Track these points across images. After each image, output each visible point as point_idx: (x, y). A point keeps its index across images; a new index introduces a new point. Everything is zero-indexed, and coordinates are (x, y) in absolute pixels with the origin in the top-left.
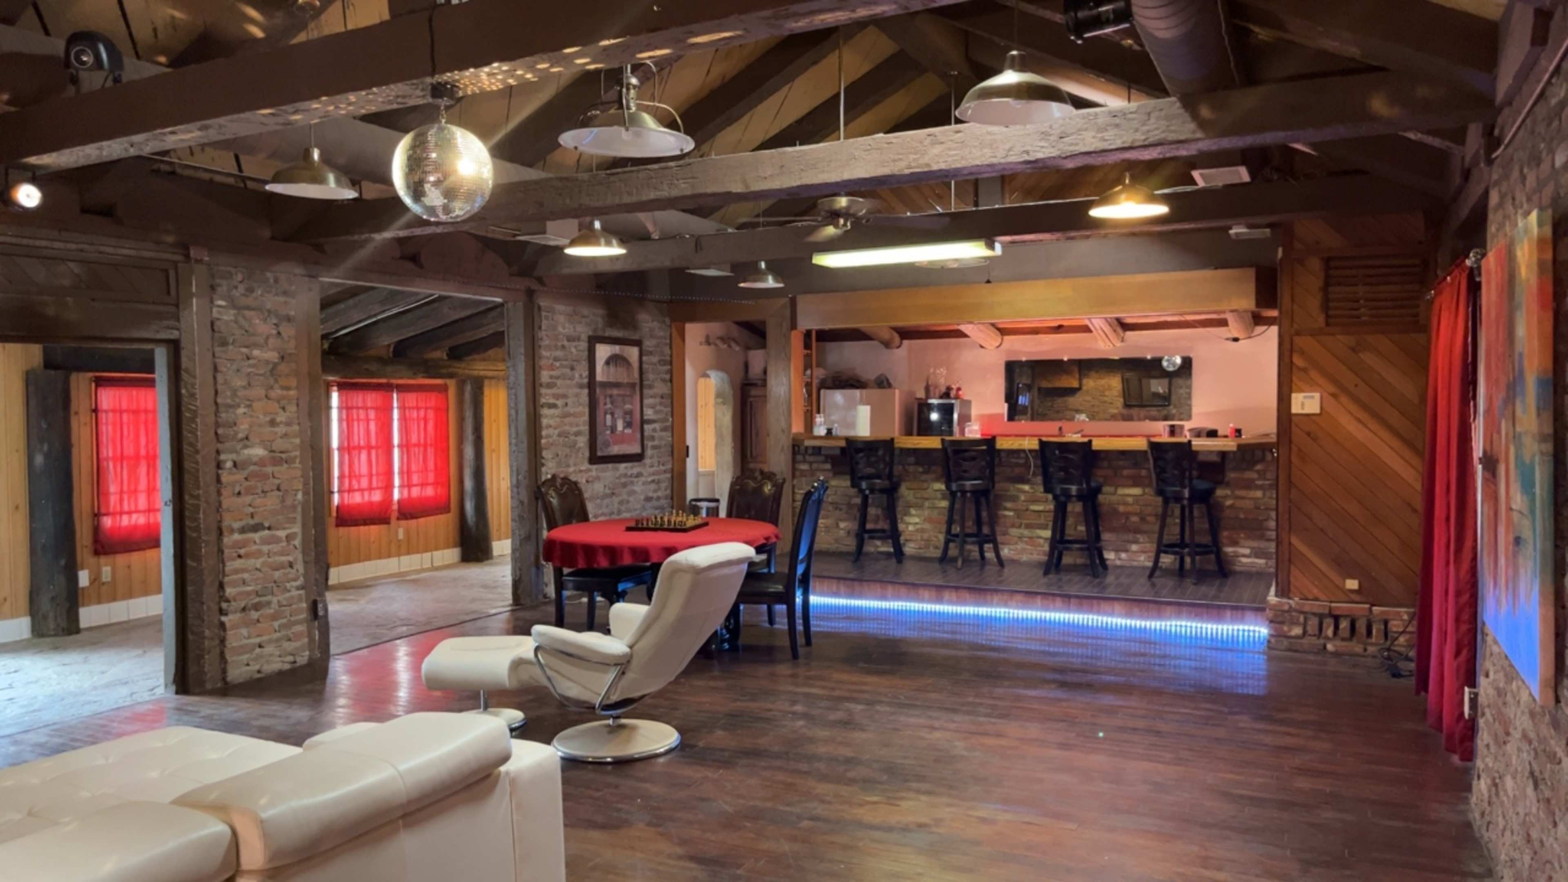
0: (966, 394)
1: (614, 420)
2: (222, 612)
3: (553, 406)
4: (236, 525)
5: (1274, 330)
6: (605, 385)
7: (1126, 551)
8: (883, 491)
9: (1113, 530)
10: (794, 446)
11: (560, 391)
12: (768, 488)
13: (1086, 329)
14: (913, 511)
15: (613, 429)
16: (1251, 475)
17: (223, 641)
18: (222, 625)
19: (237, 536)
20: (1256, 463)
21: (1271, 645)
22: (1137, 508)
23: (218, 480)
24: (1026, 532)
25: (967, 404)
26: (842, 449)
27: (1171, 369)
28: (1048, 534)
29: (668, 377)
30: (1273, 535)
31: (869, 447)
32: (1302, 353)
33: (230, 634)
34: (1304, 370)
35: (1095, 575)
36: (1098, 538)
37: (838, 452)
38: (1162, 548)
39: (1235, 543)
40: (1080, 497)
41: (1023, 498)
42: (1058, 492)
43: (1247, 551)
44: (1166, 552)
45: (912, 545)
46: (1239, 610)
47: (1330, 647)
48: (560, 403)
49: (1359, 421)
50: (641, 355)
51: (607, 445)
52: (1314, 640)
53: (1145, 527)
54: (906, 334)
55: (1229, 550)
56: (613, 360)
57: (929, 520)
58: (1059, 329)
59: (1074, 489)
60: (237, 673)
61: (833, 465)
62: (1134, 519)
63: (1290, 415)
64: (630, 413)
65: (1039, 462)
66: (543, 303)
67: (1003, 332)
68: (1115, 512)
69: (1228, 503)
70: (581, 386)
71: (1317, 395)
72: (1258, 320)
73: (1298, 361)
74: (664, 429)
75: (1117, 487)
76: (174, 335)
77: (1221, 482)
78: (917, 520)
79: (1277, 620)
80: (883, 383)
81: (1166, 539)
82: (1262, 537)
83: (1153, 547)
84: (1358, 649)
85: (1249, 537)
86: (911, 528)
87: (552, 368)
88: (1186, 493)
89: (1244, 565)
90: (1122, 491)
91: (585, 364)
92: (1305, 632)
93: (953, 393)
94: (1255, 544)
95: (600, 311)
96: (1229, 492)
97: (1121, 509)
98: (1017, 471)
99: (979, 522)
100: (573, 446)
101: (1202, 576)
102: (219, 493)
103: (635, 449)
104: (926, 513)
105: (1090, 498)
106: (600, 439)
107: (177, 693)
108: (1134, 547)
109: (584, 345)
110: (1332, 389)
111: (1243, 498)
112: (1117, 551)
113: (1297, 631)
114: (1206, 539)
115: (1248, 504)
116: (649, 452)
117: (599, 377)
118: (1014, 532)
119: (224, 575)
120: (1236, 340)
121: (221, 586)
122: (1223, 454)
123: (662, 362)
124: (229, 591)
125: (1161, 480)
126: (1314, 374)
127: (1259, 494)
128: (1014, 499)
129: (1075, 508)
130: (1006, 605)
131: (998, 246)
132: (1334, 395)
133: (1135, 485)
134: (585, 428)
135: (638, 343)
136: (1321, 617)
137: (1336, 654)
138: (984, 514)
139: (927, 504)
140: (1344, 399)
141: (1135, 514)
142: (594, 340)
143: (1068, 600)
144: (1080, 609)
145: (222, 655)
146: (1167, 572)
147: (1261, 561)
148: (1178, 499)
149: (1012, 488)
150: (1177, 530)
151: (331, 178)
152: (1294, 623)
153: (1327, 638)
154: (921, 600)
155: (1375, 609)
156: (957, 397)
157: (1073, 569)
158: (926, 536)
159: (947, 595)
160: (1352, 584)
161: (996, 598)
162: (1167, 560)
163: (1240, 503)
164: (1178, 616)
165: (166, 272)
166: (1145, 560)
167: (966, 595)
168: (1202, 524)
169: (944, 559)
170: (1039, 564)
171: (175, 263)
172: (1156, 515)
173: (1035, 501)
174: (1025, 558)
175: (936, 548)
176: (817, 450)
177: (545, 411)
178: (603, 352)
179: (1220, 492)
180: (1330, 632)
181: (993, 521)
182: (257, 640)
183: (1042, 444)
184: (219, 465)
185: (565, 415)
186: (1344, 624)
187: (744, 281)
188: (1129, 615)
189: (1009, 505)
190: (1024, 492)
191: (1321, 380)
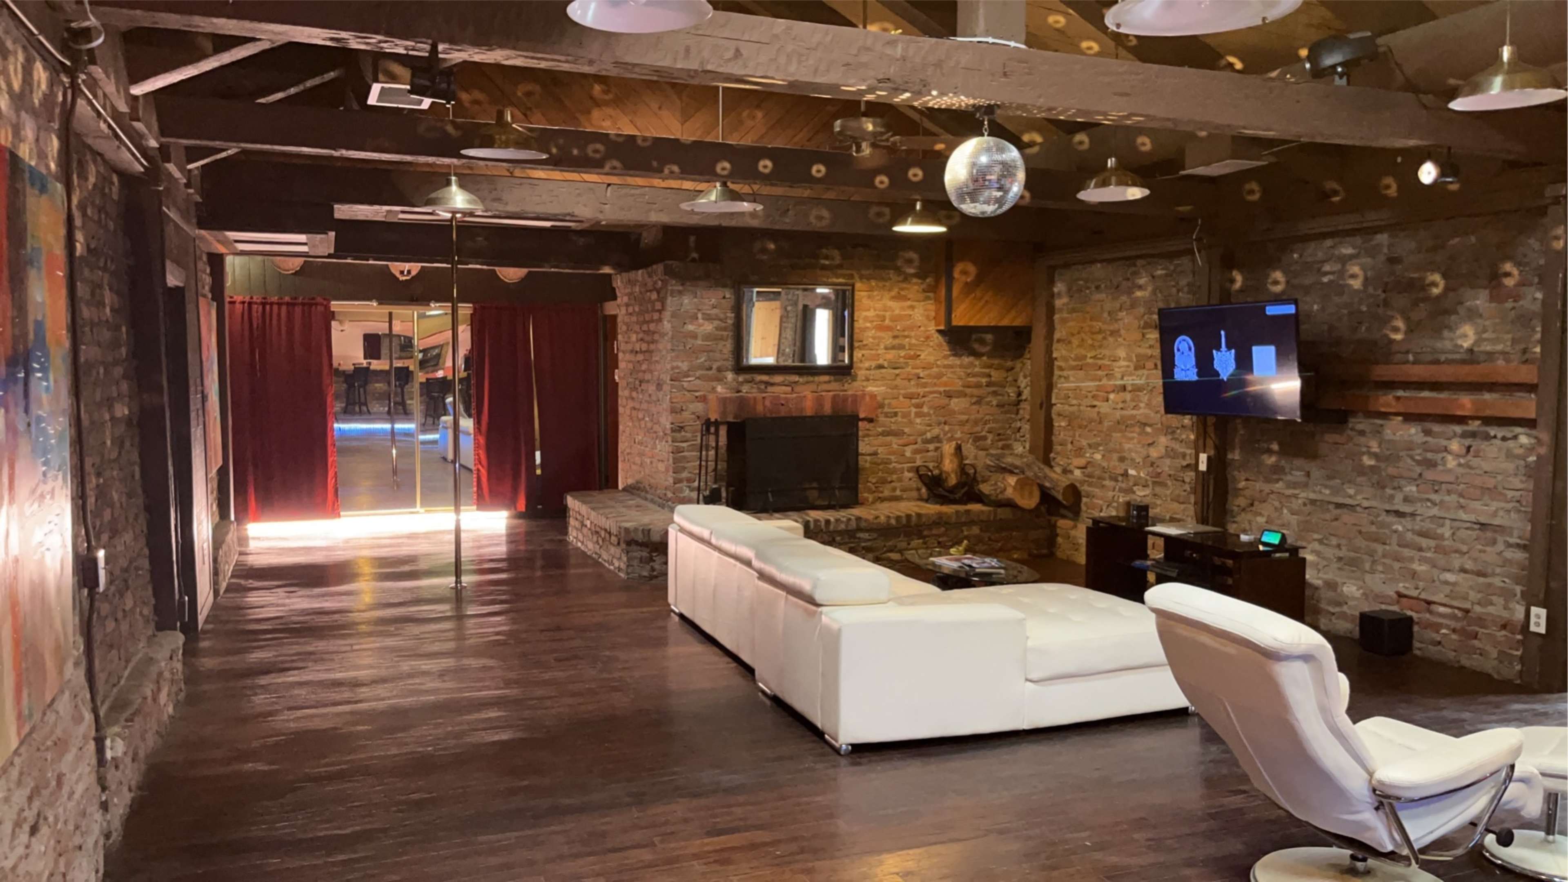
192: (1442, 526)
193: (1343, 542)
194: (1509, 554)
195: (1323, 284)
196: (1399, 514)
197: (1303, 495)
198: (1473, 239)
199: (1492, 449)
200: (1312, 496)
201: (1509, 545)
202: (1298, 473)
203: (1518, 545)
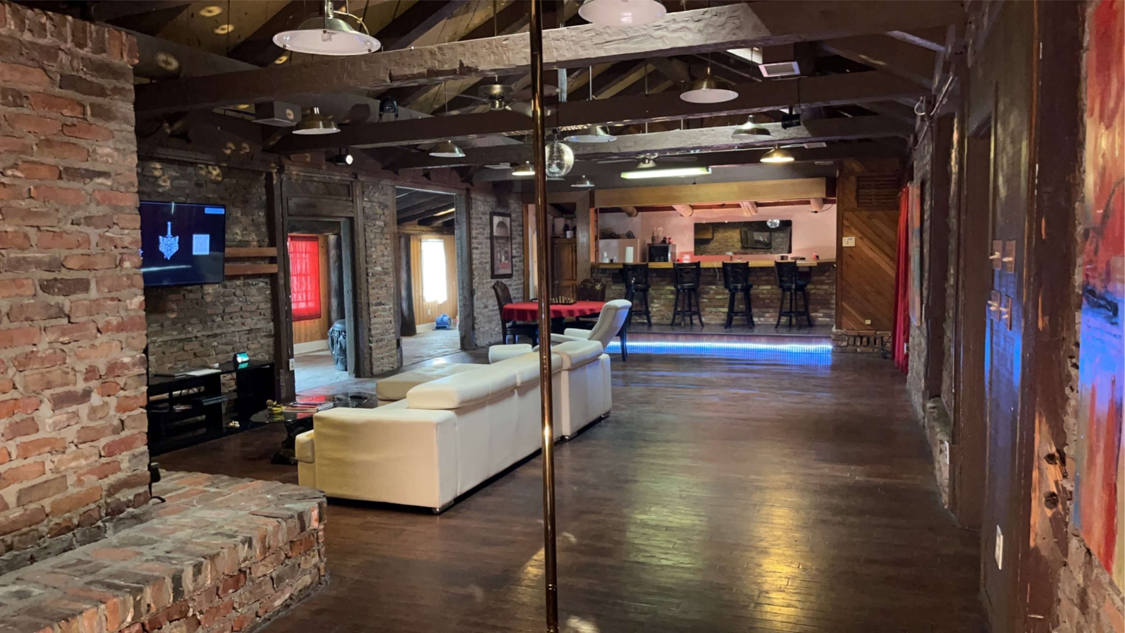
0: (674, 241)
1: (501, 256)
2: (370, 342)
3: (477, 248)
4: (374, 302)
5: (835, 206)
6: (498, 238)
7: (763, 317)
8: (642, 290)
9: (757, 307)
10: (592, 269)
11: (480, 241)
12: (598, 287)
13: (738, 206)
14: (655, 301)
15: (500, 260)
16: (824, 278)
17: (371, 355)
18: (371, 348)
19: (374, 308)
20: (825, 272)
21: (833, 352)
22: (769, 296)
23: (367, 281)
24: (713, 310)
25: (674, 246)
26: (620, 270)
27: (773, 227)
28: (726, 310)
29: (521, 233)
30: (834, 306)
31: (634, 268)
32: (847, 220)
33: (374, 352)
34: (848, 227)
35: (751, 328)
36: (750, 311)
37: (617, 271)
38: (781, 314)
39: (816, 311)
40: (742, 290)
41: (712, 292)
42: (732, 288)
43: (821, 315)
44: (784, 315)
45: (655, 318)
46: (819, 339)
47: (858, 350)
48: (480, 247)
49: (871, 249)
50: (511, 221)
51: (498, 269)
52: (852, 347)
53: (772, 305)
54: (640, 209)
55: (813, 314)
56: (501, 224)
57: (664, 305)
58: (723, 206)
59: (739, 286)
60: (376, 370)
61: (613, 278)
62: (767, 301)
63: (842, 247)
64: (506, 252)
65: (722, 274)
66: (473, 196)
67: (693, 207)
68: (758, 298)
69: (813, 292)
70: (487, 238)
71: (854, 238)
72: (825, 201)
73: (846, 223)
74: (520, 261)
75: (759, 285)
76: (352, 215)
77: (809, 282)
78: (657, 305)
79: (836, 339)
80: (630, 236)
81: (784, 310)
82: (829, 308)
83: (778, 314)
84: (871, 350)
85: (822, 308)
86: (654, 310)
87: (477, 229)
88: (794, 286)
89: (820, 321)
90: (761, 287)
91: (489, 227)
92: (848, 344)
93: (667, 241)
94: (825, 311)
95: (494, 199)
96: (812, 287)
97: (761, 296)
98: (710, 279)
99: (690, 306)
100: (484, 269)
101: (800, 327)
102: (368, 288)
103: (509, 272)
104: (662, 302)
105: (747, 290)
106: (496, 267)
107: (356, 377)
108: (767, 315)
109: (488, 217)
110: (860, 235)
111: (819, 289)
112: (759, 317)
113: (845, 344)
114: (801, 310)
115: (821, 292)
116: (514, 273)
117: (495, 234)
118: (708, 309)
119: (370, 324)
120: (816, 212)
121: (370, 330)
122: (810, 268)
123: (519, 225)
124: (373, 332)
125: (781, 281)
126: (853, 229)
127: (827, 287)
128: (708, 293)
129: (739, 295)
130: (709, 341)
131: (710, 169)
132: (861, 238)
133: (768, 284)
134: (489, 260)
135: (509, 215)
136: (855, 337)
137: (861, 353)
138: (693, 301)
139: (663, 297)
140: (865, 240)
141: (769, 299)
142: (492, 214)
143: (740, 338)
144: (745, 341)
145: (371, 360)
146: (784, 326)
147: (828, 319)
148: (789, 289)
149: (707, 288)
150: (788, 306)
151: (457, 149)
152: (843, 340)
153: (858, 346)
154: (668, 341)
155: (878, 332)
156: (670, 243)
157: (737, 326)
158: (662, 313)
159: (680, 337)
160: (868, 322)
161: (705, 338)
162: (784, 320)
163: (818, 292)
164: (792, 342)
165: (348, 186)
166: (773, 321)
167: (690, 337)
168: (801, 303)
169: (673, 324)
170: (721, 325)
171: (351, 182)
172: (778, 299)
173: (717, 294)
174: (713, 322)
175: (667, 319)
176: (604, 271)
177: (474, 251)
178: (496, 220)
179: (809, 287)
180: (859, 344)
181: (698, 304)
182: (381, 356)
183: (724, 264)
184: (367, 275)
185: (482, 253)
186: (865, 340)
187: (575, 184)
188: (768, 343)
189: (705, 296)
190: (712, 289)
191: (855, 231)
192: (235, 336)
193: (186, 363)
194: (263, 341)
195: (158, 192)
196: (215, 336)
197: (160, 339)
198: (234, 181)
199: (253, 291)
200: (166, 338)
201: (262, 337)
202: (155, 325)
203: (265, 336)
